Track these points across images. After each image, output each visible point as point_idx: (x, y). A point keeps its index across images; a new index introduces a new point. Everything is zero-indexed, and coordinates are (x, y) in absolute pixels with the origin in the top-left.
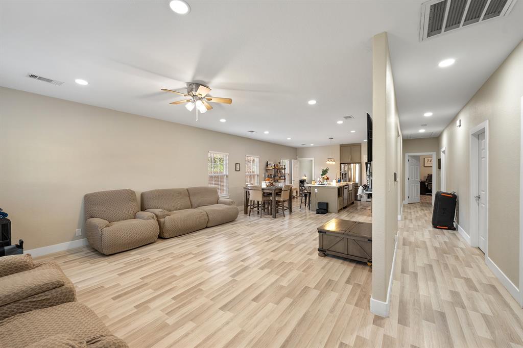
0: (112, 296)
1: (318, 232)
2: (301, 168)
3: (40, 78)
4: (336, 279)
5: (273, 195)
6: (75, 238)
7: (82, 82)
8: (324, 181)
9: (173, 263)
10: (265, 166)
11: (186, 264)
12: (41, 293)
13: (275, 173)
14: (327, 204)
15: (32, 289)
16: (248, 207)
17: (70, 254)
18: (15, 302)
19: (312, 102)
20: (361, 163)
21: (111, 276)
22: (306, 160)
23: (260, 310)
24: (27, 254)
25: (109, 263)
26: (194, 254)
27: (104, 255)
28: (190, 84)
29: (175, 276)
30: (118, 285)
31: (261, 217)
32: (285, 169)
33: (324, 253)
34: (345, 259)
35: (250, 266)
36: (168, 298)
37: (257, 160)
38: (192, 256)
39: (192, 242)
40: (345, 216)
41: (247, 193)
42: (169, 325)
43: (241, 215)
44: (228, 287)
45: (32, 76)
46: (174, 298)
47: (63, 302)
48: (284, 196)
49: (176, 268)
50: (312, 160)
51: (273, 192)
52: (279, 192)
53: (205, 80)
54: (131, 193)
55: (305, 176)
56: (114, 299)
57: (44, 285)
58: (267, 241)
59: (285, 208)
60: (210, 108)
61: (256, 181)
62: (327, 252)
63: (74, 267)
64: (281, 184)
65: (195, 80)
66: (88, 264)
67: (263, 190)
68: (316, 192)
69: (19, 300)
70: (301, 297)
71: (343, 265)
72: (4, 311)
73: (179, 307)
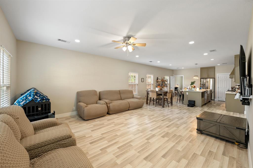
0: (90, 142)
1: (197, 119)
2: (175, 80)
3: (62, 41)
4: (215, 151)
5: (163, 95)
6: (73, 111)
7: (77, 41)
8: (192, 88)
9: (115, 128)
10: (156, 80)
11: (122, 129)
12: (63, 140)
13: (161, 83)
14: (194, 101)
15: (60, 138)
16: (148, 101)
17: (71, 118)
18: (53, 143)
19: (192, 43)
20: (215, 78)
21: (88, 131)
22: (179, 76)
23: (168, 165)
24: (57, 118)
25: (87, 124)
26: (125, 124)
27: (84, 120)
28: (125, 38)
29: (117, 135)
30: (91, 136)
31: (156, 106)
32: (167, 81)
33: (201, 132)
34: (217, 138)
35: (156, 135)
36: (115, 147)
37: (152, 76)
38: (123, 125)
39: (122, 118)
40: (206, 109)
41: (148, 94)
42: (118, 164)
43: (145, 105)
44: (146, 146)
45: (59, 40)
46: (118, 148)
47: (71, 146)
48: (168, 96)
49: (117, 130)
50: (182, 77)
51: (163, 94)
52: (166, 93)
53: (133, 34)
54: (95, 91)
55: (178, 85)
56: (91, 143)
57: (64, 136)
58: (162, 121)
59: (169, 102)
60: (134, 50)
61: (152, 87)
62: (203, 132)
63: (73, 124)
64: (165, 89)
65: (128, 35)
66: (78, 124)
67: (157, 92)
68: (188, 94)
69: (54, 143)
70: (193, 160)
71: (216, 142)
72: (48, 147)
73: (122, 154)
